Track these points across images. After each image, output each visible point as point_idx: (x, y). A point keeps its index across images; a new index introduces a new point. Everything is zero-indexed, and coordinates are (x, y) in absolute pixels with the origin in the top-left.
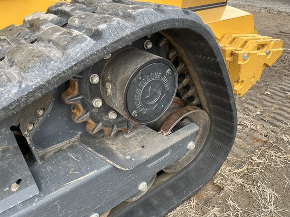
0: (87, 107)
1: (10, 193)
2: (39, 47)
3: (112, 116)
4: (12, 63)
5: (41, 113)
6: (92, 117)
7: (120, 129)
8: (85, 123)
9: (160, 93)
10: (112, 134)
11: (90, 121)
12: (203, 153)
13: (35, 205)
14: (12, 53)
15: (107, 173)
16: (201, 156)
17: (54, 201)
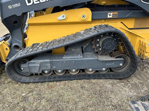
0: (96, 45)
1: (78, 56)
2: (90, 33)
3: (100, 49)
4: (86, 34)
5: (87, 44)
6: (96, 48)
7: (102, 53)
8: (94, 49)
9: (111, 45)
10: (100, 54)
11: (95, 49)
12: (127, 70)
13: (81, 59)
14: (86, 33)
15: (96, 60)
16: (126, 71)
17: (85, 60)
